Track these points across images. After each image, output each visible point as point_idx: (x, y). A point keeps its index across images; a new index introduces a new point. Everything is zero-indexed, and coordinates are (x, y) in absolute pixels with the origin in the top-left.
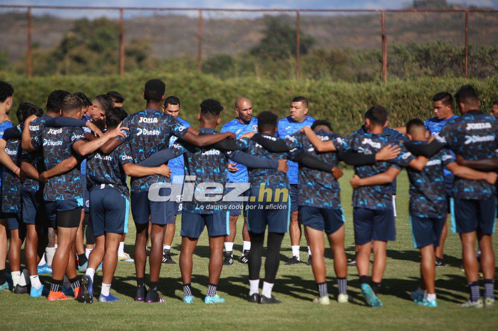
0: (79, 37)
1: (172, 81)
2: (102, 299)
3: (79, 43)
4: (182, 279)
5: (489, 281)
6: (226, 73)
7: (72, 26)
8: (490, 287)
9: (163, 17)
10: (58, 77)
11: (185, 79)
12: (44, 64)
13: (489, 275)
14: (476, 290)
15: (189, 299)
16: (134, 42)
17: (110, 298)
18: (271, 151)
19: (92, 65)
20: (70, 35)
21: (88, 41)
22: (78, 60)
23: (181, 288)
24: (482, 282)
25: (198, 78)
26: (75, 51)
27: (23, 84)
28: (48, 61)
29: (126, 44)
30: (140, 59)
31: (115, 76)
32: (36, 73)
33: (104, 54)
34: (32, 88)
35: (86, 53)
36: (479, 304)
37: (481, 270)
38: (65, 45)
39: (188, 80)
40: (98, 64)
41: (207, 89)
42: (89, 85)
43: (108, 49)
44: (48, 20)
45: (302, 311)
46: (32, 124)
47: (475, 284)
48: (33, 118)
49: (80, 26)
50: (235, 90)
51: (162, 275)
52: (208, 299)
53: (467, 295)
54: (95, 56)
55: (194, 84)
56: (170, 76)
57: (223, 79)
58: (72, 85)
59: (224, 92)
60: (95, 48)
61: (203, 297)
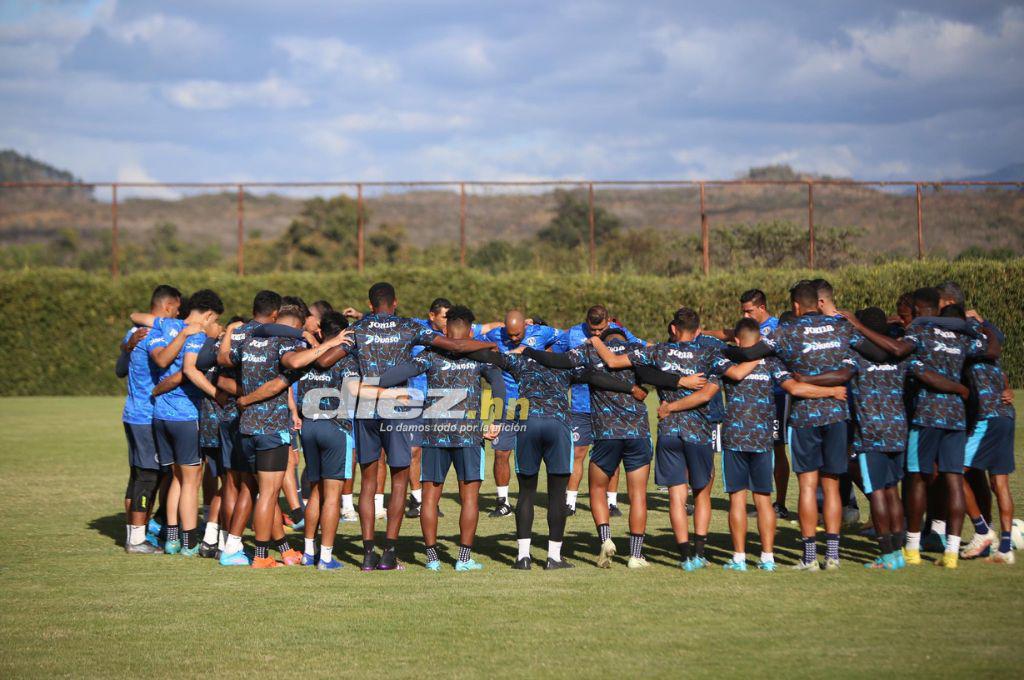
0: (312, 223)
1: (427, 277)
2: (322, 567)
3: (311, 231)
4: (424, 539)
5: (833, 537)
6: (497, 266)
7: (303, 208)
8: (834, 545)
9: (419, 194)
10: (277, 274)
11: (444, 274)
12: (266, 259)
13: (833, 529)
14: (811, 547)
15: (435, 565)
16: (383, 226)
17: (332, 565)
18: (548, 367)
19: (329, 257)
20: (301, 220)
21: (324, 227)
22: (311, 251)
23: (423, 550)
24: (823, 537)
25: (460, 272)
26: (306, 241)
27: (233, 285)
28: (272, 254)
29: (372, 229)
30: (392, 249)
31: (351, 272)
32: (256, 270)
33: (344, 243)
34: (244, 289)
35: (320, 243)
36: (814, 566)
37: (822, 522)
38: (294, 232)
39: (448, 276)
40: (337, 256)
41: (473, 287)
42: (317, 284)
43: (350, 237)
44: (273, 201)
45: (583, 579)
46: (236, 332)
47: (811, 540)
48: (238, 325)
49: (313, 207)
50: (510, 287)
51: (402, 533)
52: (460, 565)
53: (799, 553)
54: (334, 245)
55: (455, 281)
56: (423, 270)
57: (493, 272)
58: (296, 284)
59: (495, 292)
60: (334, 236)
61: (453, 562)
